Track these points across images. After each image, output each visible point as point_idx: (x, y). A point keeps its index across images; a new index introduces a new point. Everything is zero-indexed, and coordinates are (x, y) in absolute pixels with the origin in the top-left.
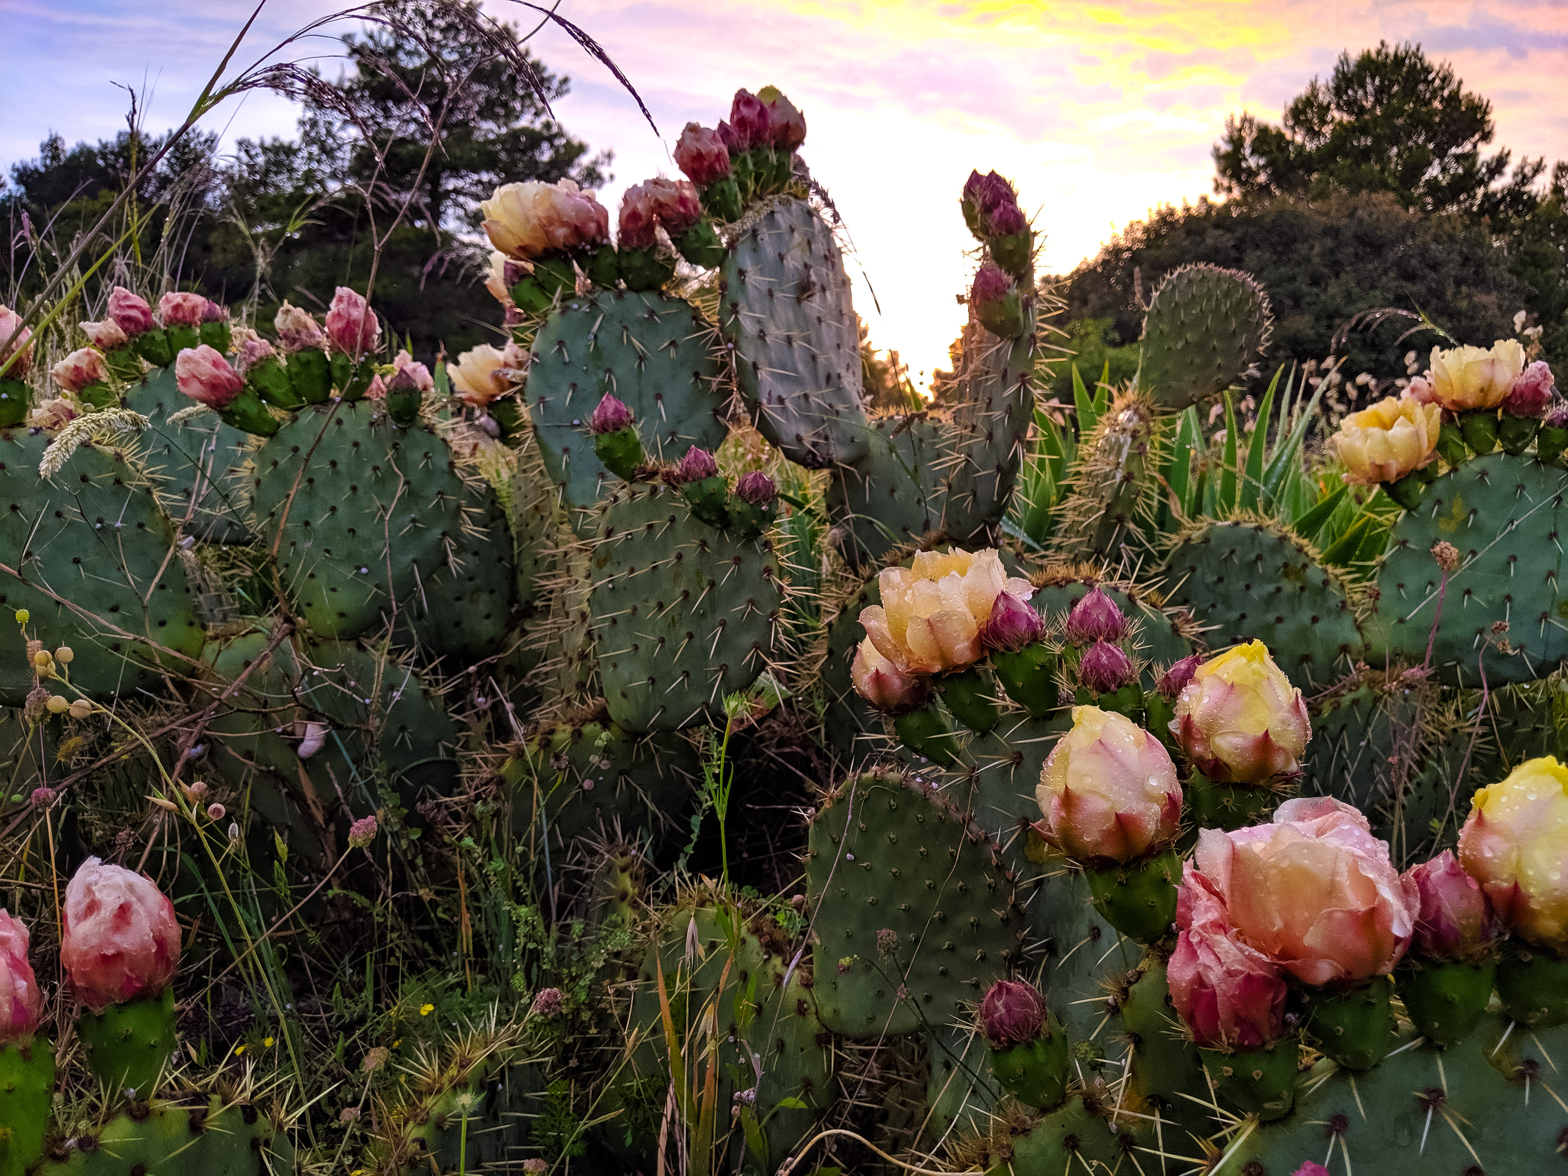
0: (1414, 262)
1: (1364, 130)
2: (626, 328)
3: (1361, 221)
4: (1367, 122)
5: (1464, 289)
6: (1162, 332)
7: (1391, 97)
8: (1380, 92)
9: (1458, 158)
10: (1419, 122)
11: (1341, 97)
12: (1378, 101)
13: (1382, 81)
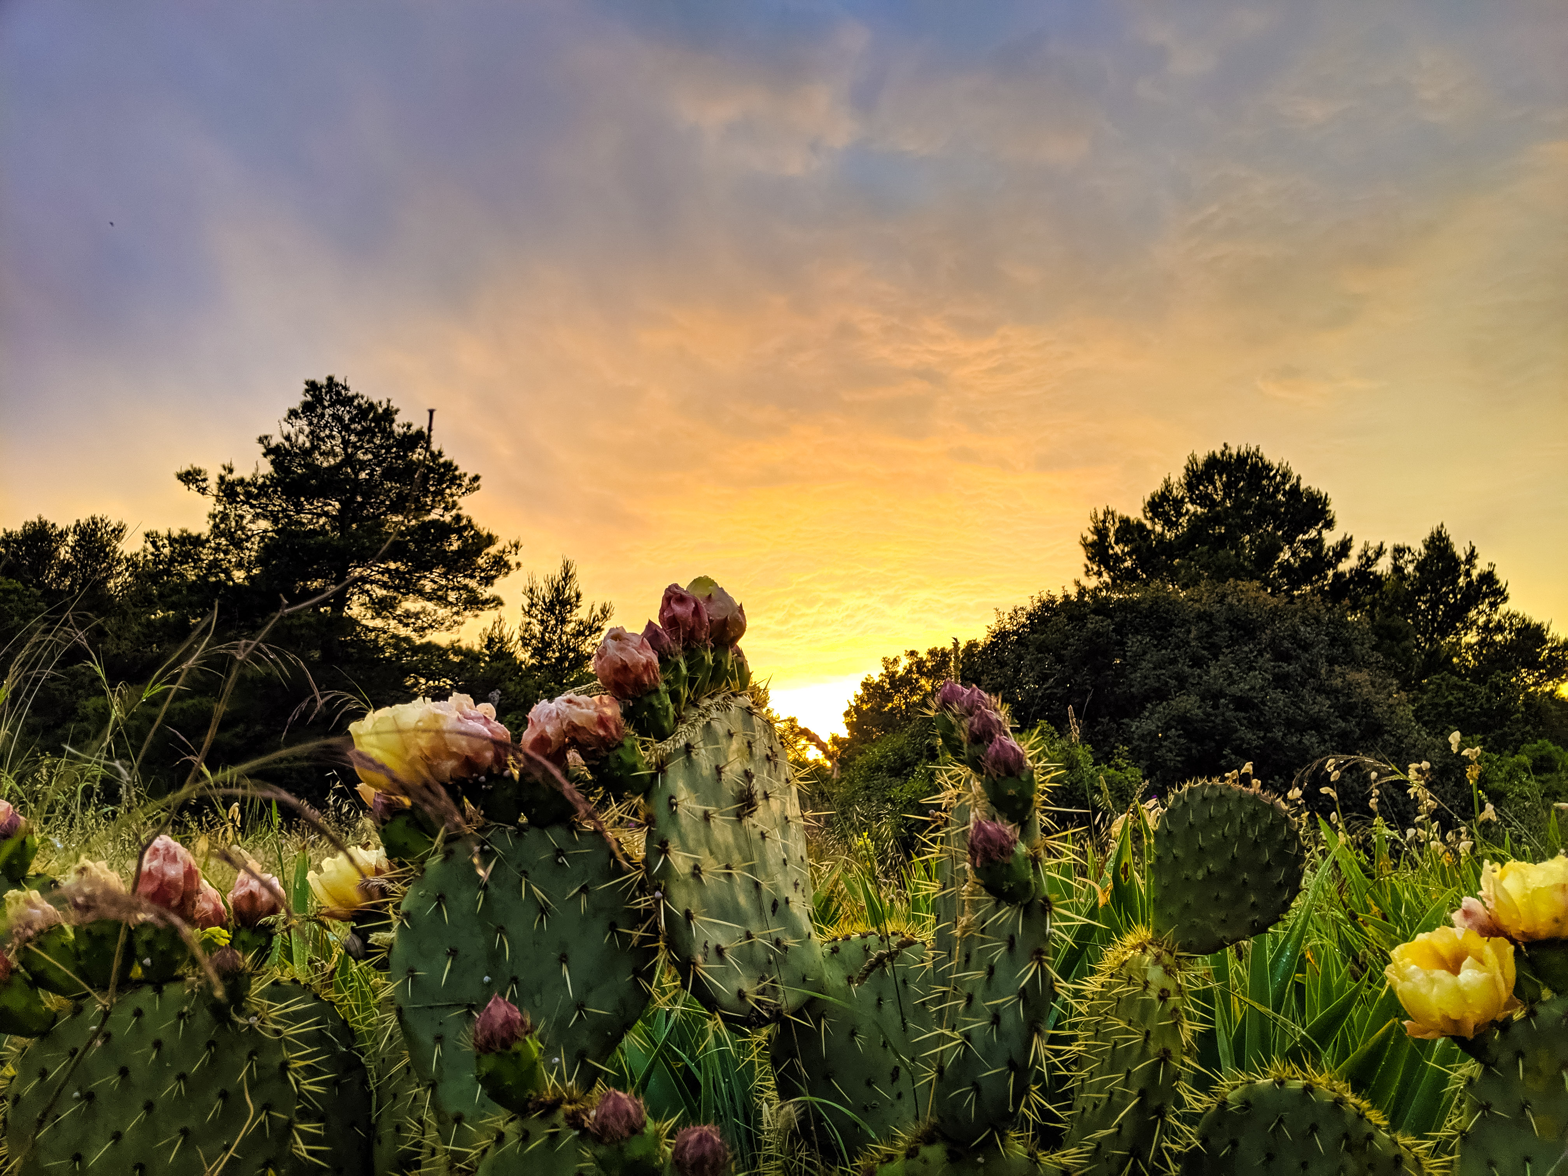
0: (1286, 644)
1: (1217, 520)
2: (525, 873)
3: (1231, 607)
4: (1218, 512)
5: (1337, 668)
6: (1175, 857)
7: (1238, 491)
8: (1227, 486)
9: (1306, 543)
10: (1266, 512)
11: (1194, 493)
12: (1227, 495)
13: (1228, 477)
